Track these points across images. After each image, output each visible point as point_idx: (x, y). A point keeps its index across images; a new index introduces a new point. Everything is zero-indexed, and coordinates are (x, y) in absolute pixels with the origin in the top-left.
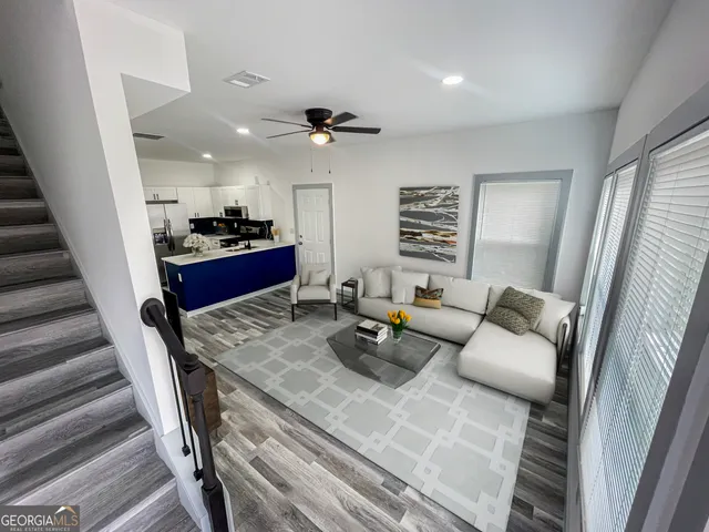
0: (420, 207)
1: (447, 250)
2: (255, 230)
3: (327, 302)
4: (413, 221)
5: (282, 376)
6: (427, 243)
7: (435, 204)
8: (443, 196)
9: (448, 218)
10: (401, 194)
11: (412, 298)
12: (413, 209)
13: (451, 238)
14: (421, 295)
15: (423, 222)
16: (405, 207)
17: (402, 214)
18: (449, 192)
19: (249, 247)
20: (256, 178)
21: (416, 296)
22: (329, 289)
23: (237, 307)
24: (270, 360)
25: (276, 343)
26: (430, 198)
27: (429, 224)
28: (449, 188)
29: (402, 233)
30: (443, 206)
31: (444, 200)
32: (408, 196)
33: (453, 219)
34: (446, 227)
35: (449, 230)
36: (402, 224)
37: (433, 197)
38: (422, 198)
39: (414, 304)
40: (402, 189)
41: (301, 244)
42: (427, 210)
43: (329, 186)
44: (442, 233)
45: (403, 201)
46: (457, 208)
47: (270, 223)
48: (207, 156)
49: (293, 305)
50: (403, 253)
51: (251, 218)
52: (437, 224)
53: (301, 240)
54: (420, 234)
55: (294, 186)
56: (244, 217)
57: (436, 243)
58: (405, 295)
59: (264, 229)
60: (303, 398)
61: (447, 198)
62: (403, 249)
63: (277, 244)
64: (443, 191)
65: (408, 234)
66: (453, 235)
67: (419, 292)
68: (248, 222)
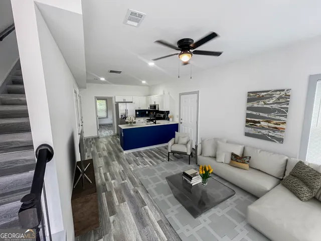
0: (261, 104)
1: (277, 134)
2: (162, 115)
3: (185, 154)
4: (254, 113)
5: (156, 185)
6: (263, 128)
7: (271, 102)
8: (277, 96)
9: (279, 111)
10: (248, 95)
11: (228, 160)
12: (256, 105)
13: (281, 126)
14: (234, 159)
15: (261, 114)
16: (250, 104)
17: (248, 109)
18: (283, 93)
19: (155, 123)
20: (164, 92)
21: (232, 159)
22: (187, 147)
23: (145, 152)
24: (154, 176)
25: (160, 169)
26: (268, 98)
27: (266, 115)
28: (283, 90)
29: (247, 121)
30: (276, 103)
31: (278, 99)
32: (253, 97)
33: (283, 112)
34: (278, 118)
35: (280, 120)
36: (248, 115)
37: (271, 97)
38: (262, 98)
39: (230, 164)
40: (249, 93)
41: (181, 123)
42: (265, 106)
43: (197, 93)
44: (275, 122)
45: (249, 100)
46: (288, 104)
47: (168, 112)
48: (144, 82)
49: (169, 153)
50: (247, 134)
51: (160, 110)
52: (272, 116)
53: (181, 121)
54: (259, 122)
55: (180, 94)
56: (157, 109)
57: (269, 128)
58: (224, 157)
59: (165, 115)
60: (161, 197)
61: (281, 97)
62: (247, 132)
63: (171, 122)
64: (278, 93)
65: (251, 122)
66: (283, 123)
67: (234, 157)
68: (158, 112)
